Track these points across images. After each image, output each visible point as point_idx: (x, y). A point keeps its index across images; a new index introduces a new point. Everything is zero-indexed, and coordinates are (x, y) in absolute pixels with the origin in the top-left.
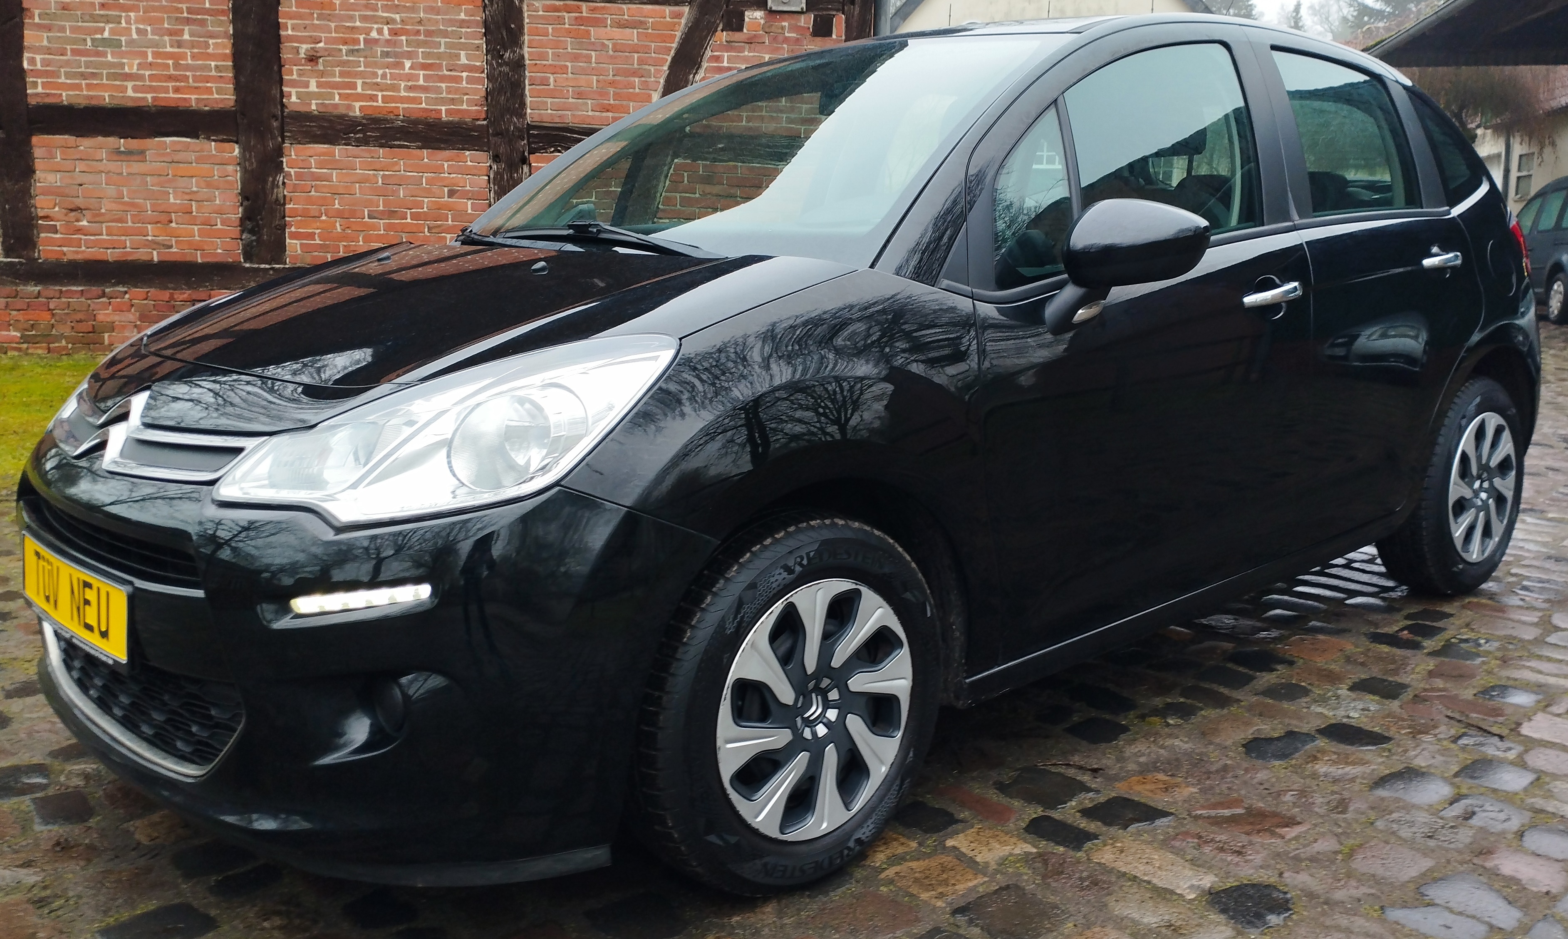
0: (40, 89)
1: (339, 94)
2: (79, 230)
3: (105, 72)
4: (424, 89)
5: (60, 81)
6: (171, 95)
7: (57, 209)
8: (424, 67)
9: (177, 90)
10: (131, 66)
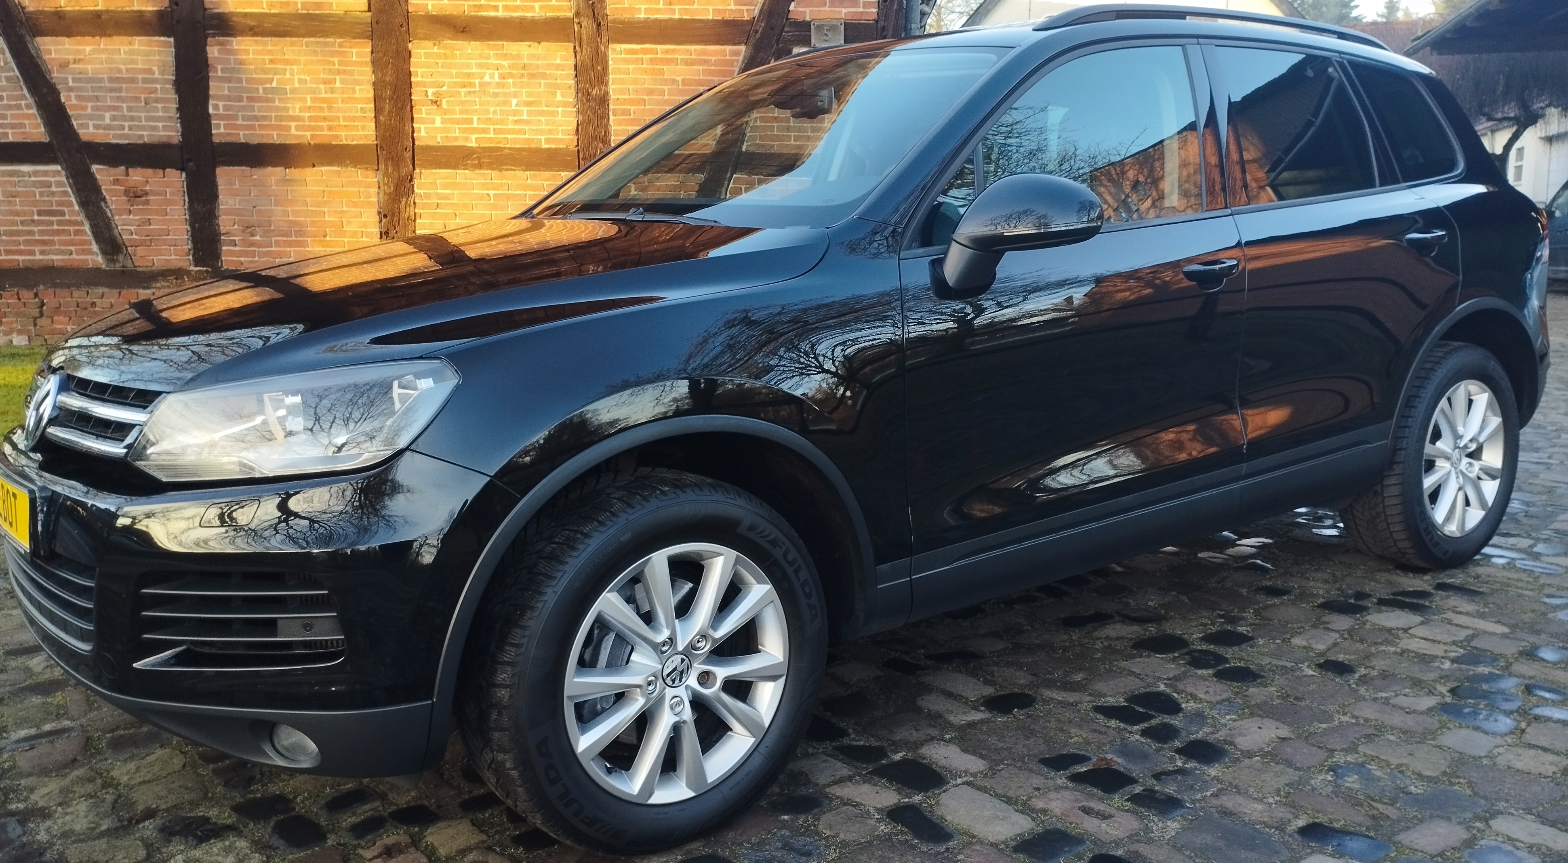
0: (222, 130)
1: (459, 128)
2: (252, 244)
3: (273, 114)
4: (527, 122)
5: (238, 122)
6: (326, 133)
7: (236, 227)
8: (528, 104)
9: (330, 128)
10: (294, 109)
